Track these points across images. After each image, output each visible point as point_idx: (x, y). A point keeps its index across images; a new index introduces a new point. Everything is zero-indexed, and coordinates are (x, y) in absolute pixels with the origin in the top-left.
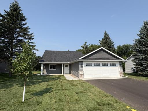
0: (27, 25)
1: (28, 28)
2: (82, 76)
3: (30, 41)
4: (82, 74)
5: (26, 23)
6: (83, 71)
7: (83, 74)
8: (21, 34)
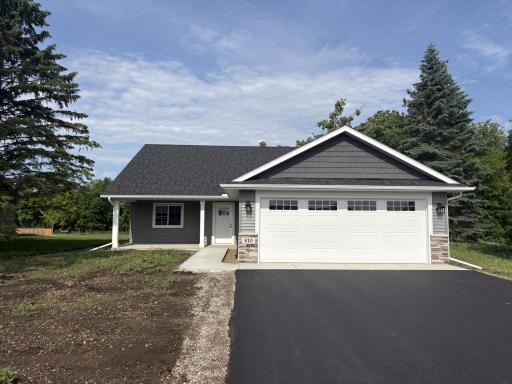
0: (49, 38)
1: (54, 52)
2: (251, 254)
3: (65, 109)
4: (248, 246)
5: (45, 34)
6: (257, 232)
7: (252, 246)
8: (30, 79)
